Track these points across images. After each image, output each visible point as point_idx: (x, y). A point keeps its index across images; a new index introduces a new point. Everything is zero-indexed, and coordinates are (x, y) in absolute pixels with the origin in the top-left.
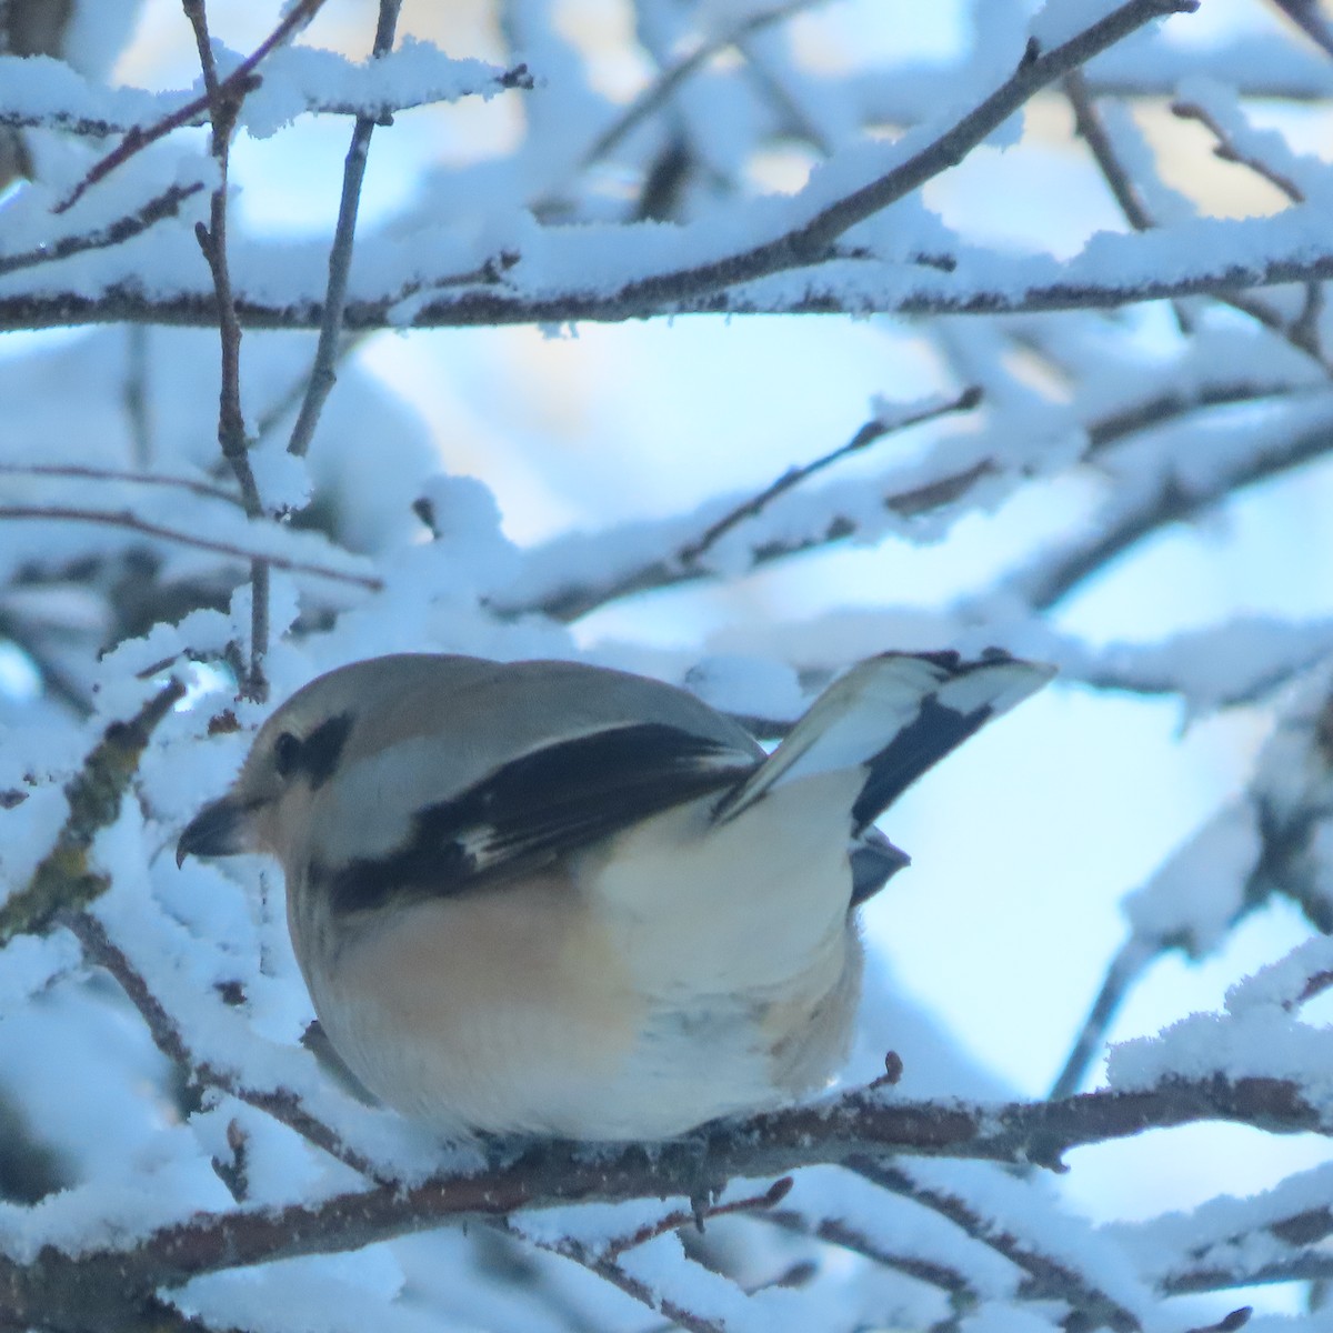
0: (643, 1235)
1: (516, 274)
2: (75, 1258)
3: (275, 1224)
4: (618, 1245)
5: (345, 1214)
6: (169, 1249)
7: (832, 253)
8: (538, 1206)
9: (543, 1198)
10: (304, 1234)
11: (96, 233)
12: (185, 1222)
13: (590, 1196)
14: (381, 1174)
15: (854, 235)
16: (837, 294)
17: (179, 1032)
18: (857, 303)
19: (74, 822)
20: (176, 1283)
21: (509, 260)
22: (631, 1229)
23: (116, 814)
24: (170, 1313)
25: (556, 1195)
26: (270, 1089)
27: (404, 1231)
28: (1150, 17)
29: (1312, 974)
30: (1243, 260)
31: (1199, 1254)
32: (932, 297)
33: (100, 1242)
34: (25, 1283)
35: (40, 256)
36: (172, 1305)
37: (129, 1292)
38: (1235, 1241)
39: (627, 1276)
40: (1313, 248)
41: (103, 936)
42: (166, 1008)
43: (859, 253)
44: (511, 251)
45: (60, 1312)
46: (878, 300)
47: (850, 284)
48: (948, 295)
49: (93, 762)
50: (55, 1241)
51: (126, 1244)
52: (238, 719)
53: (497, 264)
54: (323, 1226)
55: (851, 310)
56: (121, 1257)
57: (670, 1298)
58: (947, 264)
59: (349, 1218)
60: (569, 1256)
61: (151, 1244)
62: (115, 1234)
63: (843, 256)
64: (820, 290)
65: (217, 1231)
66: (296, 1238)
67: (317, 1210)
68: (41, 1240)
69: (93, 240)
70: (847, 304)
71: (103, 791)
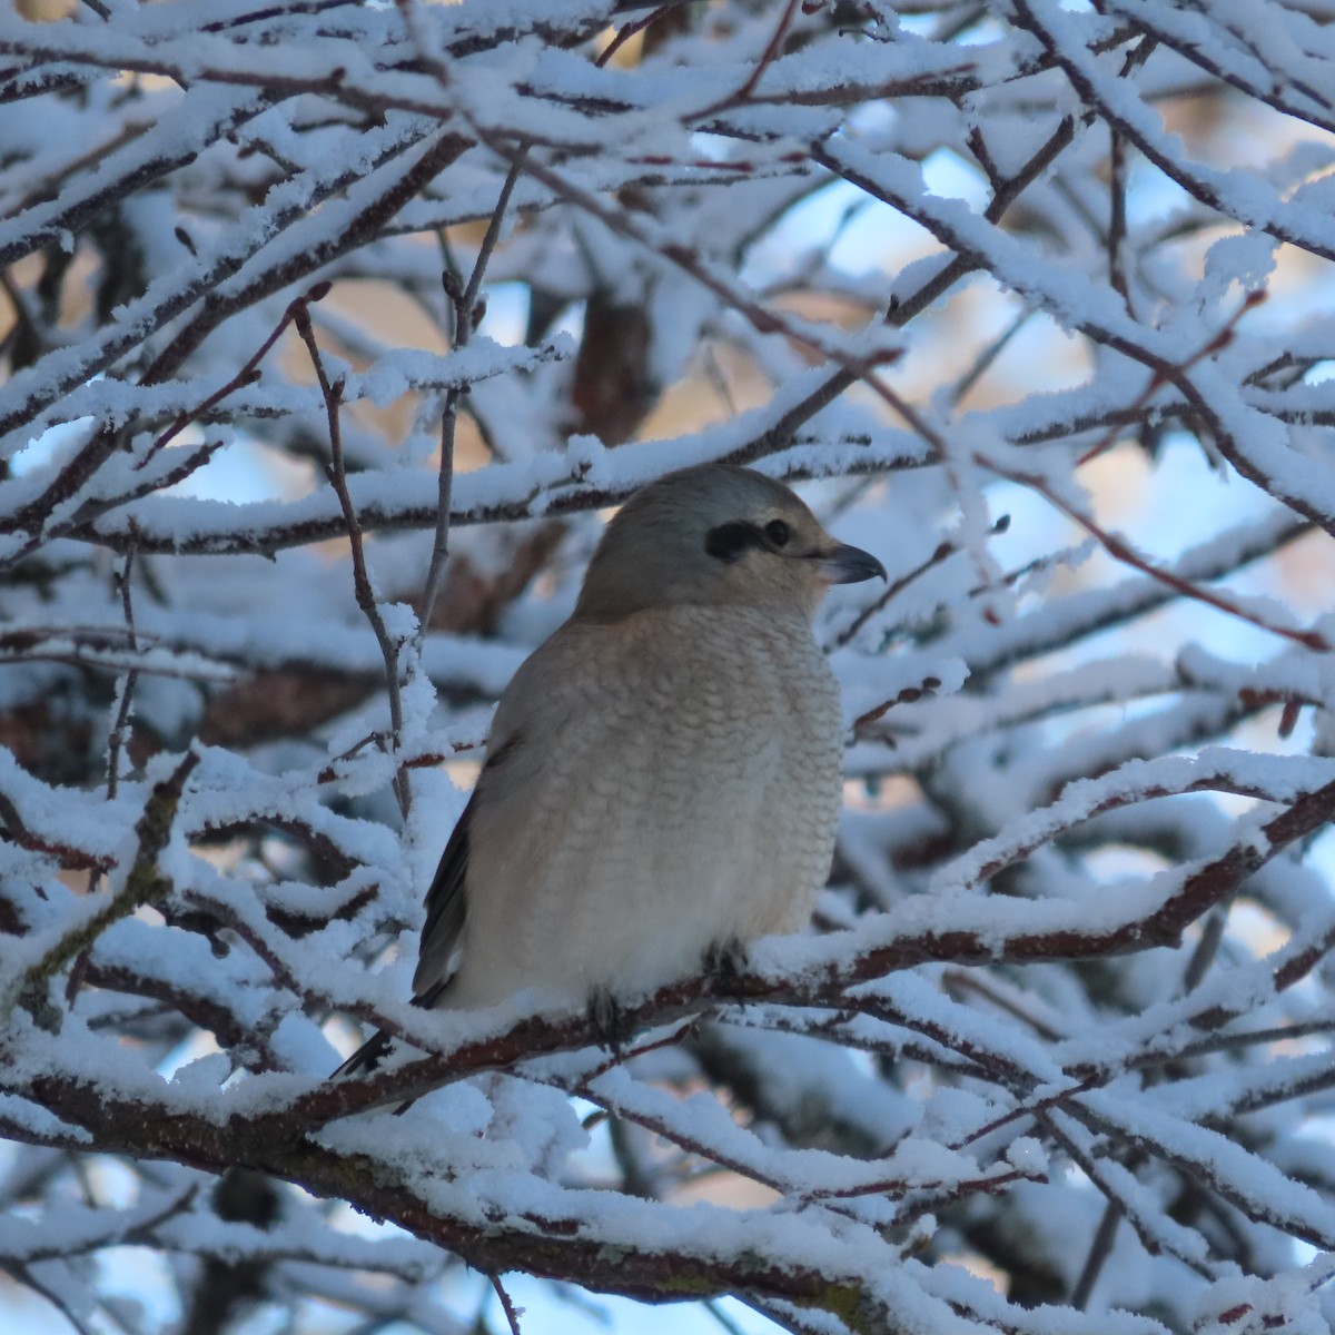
0: (602, 1069)
1: (591, 476)
2: (251, 1119)
3: (370, 1085)
4: (587, 1077)
5: (411, 1075)
6: (308, 1108)
7: (794, 442)
8: (528, 1058)
9: (529, 1053)
10: (388, 1091)
11: (160, 479)
12: (316, 1090)
13: (558, 1048)
14: (431, 1048)
15: (806, 429)
16: (808, 467)
17: (290, 972)
18: (822, 472)
19: (143, 848)
20: (316, 1129)
21: (585, 468)
22: (594, 1067)
23: (167, 841)
24: (314, 1148)
25: (537, 1050)
26: (352, 1002)
27: (448, 1082)
28: (962, 273)
29: (983, 863)
30: (1060, 419)
31: (1146, 1043)
32: (868, 462)
33: (265, 1108)
34: (222, 1137)
35: (127, 498)
36: (316, 1143)
37: (287, 1137)
38: (1168, 1032)
39: (596, 1095)
40: (1103, 407)
41: (236, 917)
42: (280, 958)
43: (810, 440)
44: (585, 461)
45: (246, 1154)
46: (834, 468)
47: (815, 460)
48: (878, 461)
49: (149, 809)
50: (239, 1111)
51: (281, 1108)
52: (337, 773)
53: (578, 472)
54: (399, 1083)
55: (817, 476)
56: (279, 1117)
57: (624, 1107)
58: (865, 441)
59: (414, 1077)
60: (558, 1086)
61: (296, 1106)
62: (274, 1102)
63: (802, 443)
64: (796, 466)
65: (335, 1094)
66: (384, 1093)
67: (394, 1074)
68: (229, 1111)
69: (158, 484)
70: (815, 471)
71: (156, 827)
